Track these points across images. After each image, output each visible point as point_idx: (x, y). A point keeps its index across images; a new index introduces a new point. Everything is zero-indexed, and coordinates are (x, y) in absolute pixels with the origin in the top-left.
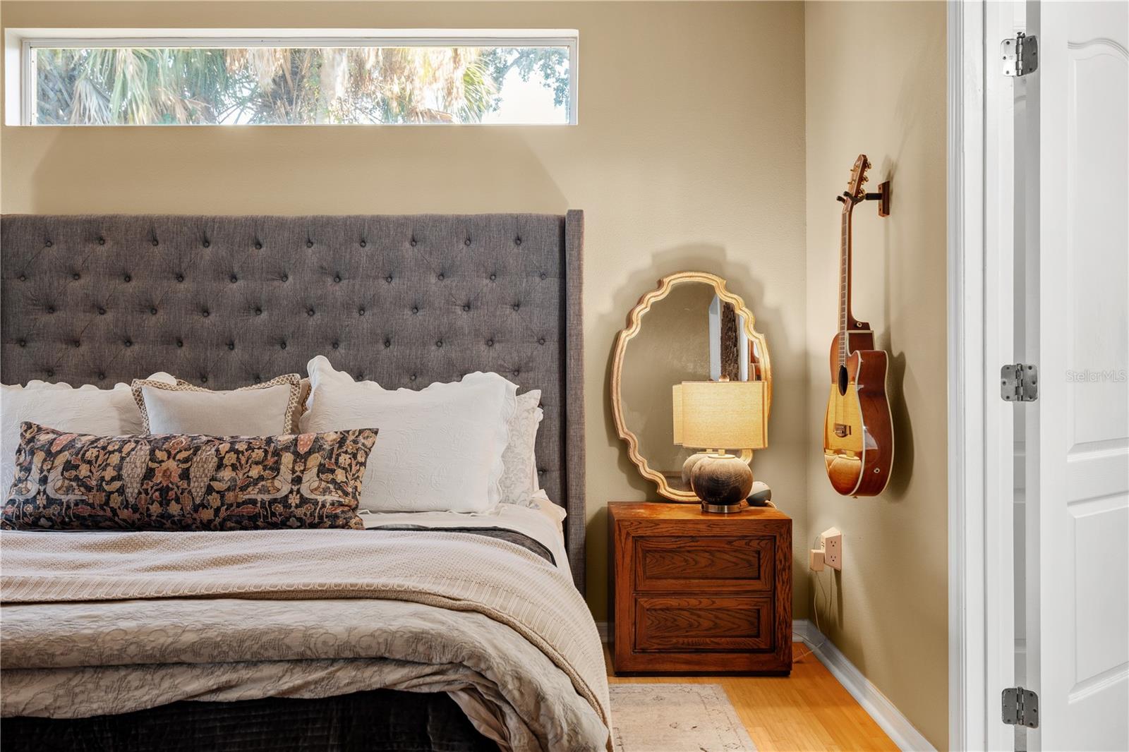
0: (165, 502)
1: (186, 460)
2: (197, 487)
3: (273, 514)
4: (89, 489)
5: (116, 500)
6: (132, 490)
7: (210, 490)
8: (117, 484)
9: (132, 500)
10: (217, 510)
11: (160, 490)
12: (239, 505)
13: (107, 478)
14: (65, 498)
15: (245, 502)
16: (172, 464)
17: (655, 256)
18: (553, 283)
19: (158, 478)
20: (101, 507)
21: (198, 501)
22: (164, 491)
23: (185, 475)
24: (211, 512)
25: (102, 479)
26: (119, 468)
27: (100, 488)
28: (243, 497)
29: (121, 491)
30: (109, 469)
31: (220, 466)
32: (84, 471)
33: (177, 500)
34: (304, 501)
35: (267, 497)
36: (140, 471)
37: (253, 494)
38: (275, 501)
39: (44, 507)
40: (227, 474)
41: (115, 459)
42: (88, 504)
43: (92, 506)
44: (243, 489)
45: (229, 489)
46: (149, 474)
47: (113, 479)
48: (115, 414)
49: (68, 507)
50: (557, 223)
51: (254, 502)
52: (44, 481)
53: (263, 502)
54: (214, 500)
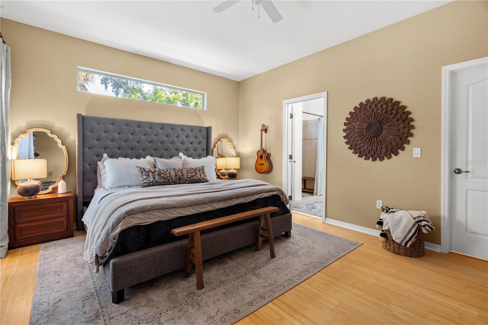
0: (180, 180)
1: (182, 172)
2: (185, 177)
3: (198, 181)
4: (165, 179)
5: (170, 181)
6: (174, 178)
7: (187, 177)
8: (170, 177)
9: (174, 180)
10: (189, 181)
11: (179, 178)
12: (193, 180)
13: (168, 176)
14: (160, 181)
15: (194, 179)
16: (179, 173)
17: (218, 135)
18: (205, 140)
19: (178, 176)
20: (167, 182)
21: (186, 180)
22: (180, 178)
23: (183, 175)
24: (188, 181)
25: (167, 177)
26: (170, 174)
27: (167, 178)
28: (193, 178)
29: (171, 179)
30: (168, 175)
31: (188, 173)
32: (163, 175)
33: (182, 180)
34: (203, 179)
35: (197, 178)
36: (174, 175)
37: (195, 178)
38: (198, 179)
39: (155, 183)
40: (189, 174)
41: (168, 173)
42: (165, 182)
43: (166, 182)
44: (193, 177)
45: (190, 177)
46: (176, 175)
47: (169, 177)
48: (148, 164)
49: (161, 183)
50: (206, 128)
51: (195, 179)
52: (154, 178)
53: (197, 179)
54: (188, 179)
